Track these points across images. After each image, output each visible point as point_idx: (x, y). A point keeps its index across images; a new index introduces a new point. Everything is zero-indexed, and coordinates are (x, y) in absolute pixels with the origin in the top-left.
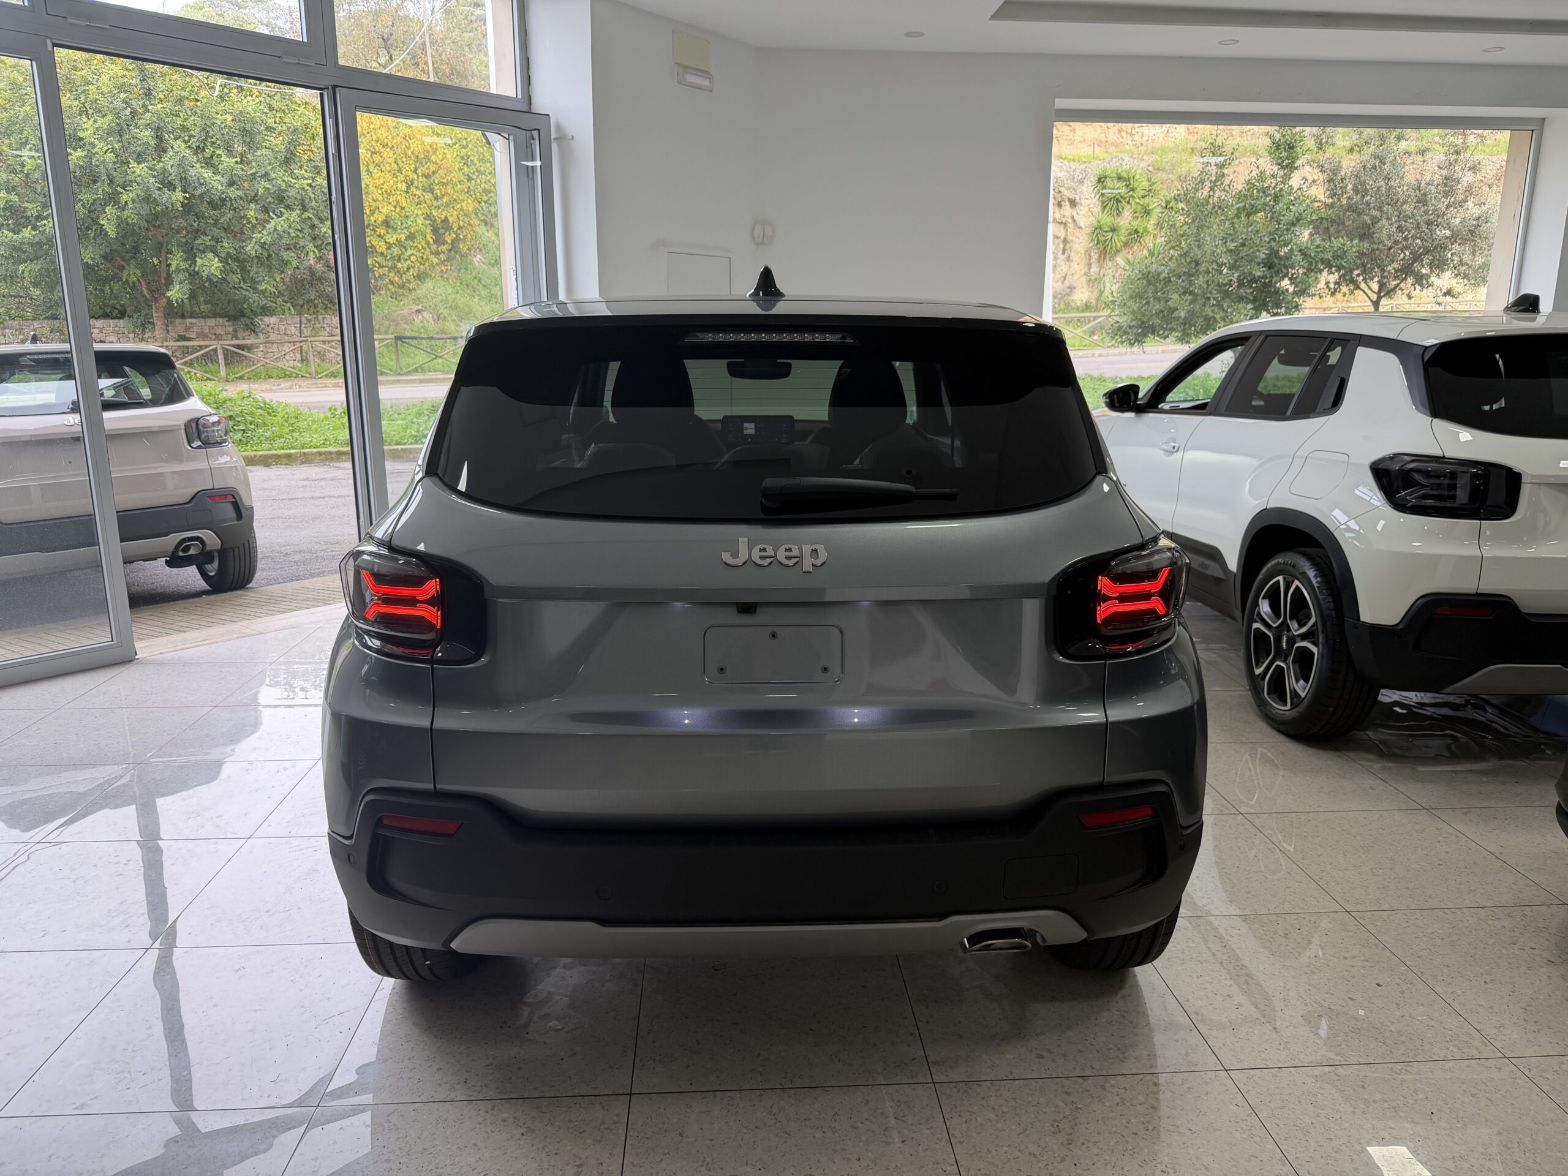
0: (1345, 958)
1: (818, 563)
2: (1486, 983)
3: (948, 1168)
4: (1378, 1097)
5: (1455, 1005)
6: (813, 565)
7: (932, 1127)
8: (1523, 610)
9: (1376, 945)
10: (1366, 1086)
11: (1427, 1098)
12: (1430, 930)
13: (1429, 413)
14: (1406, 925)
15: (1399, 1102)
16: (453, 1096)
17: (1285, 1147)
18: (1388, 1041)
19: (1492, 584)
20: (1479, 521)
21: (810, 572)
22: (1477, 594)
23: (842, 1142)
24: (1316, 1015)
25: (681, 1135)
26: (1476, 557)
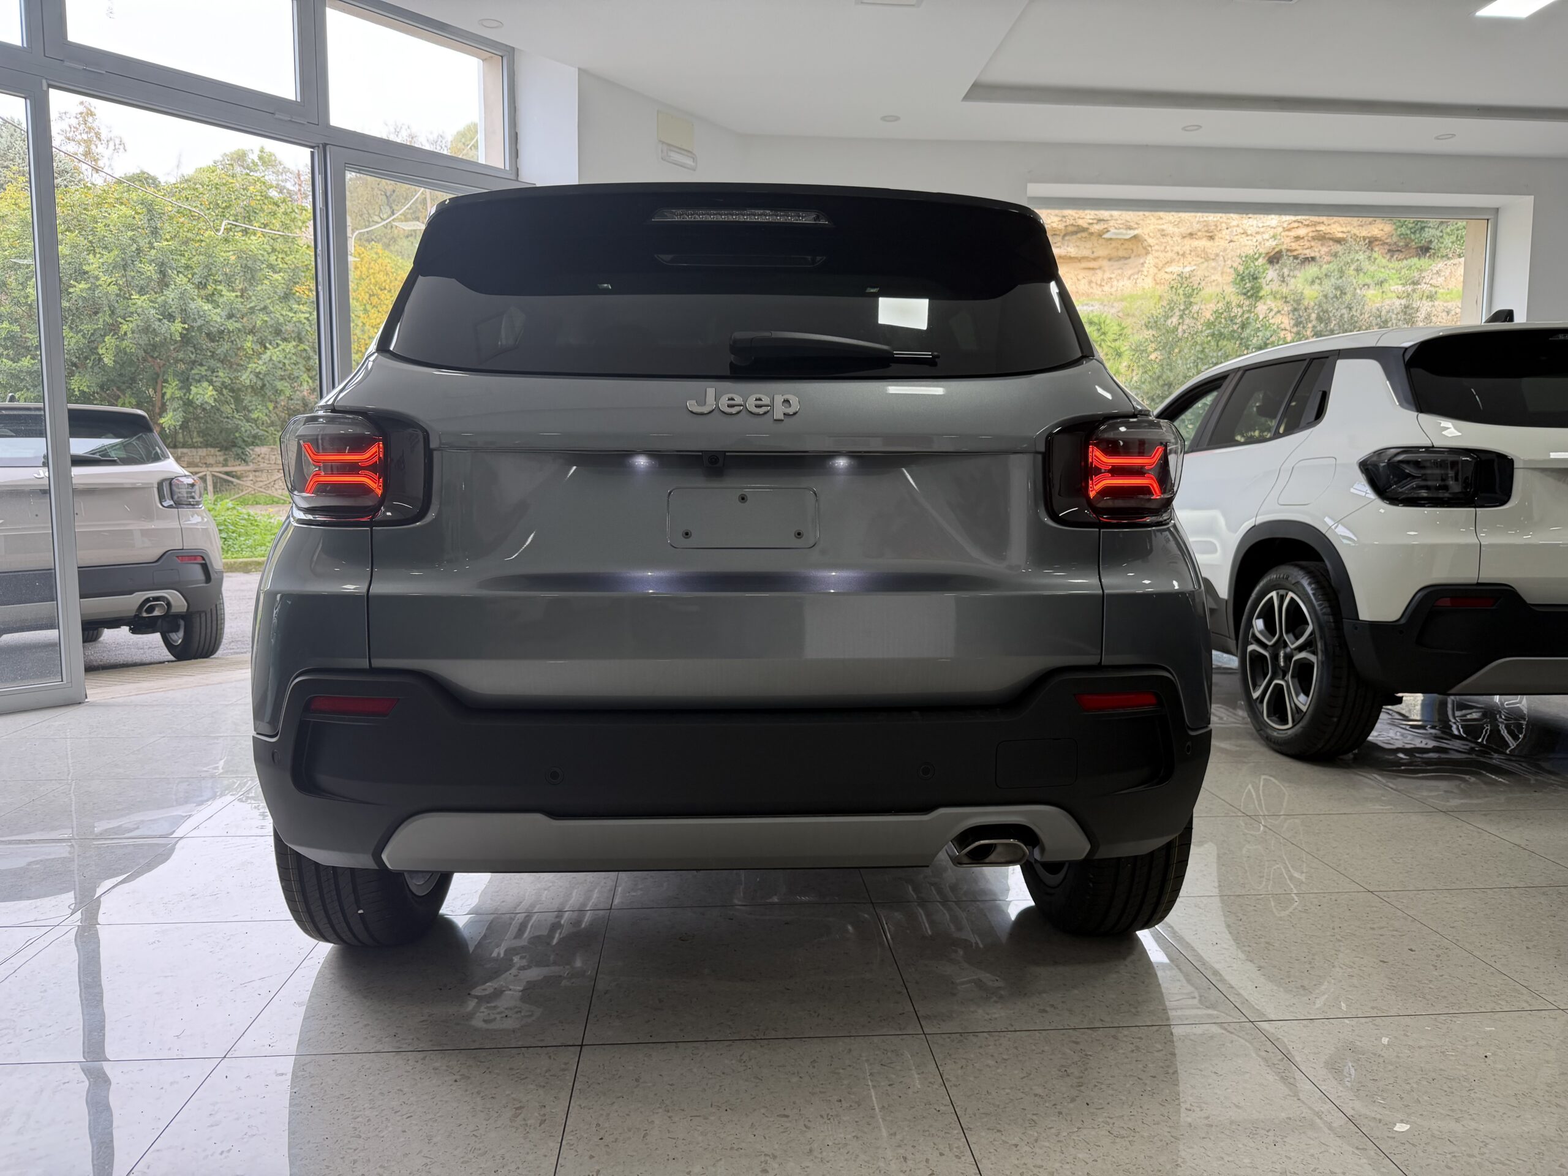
0: (1373, 929)
1: (791, 411)
2: (1528, 948)
3: (942, 1108)
4: (1423, 1043)
5: (1498, 966)
6: (784, 414)
7: (923, 1073)
8: (1528, 602)
9: (1405, 919)
10: (1409, 1034)
11: (1477, 1043)
12: (1460, 906)
13: (1414, 409)
14: (1434, 902)
15: (1446, 1048)
16: (379, 1047)
17: (1325, 1087)
18: (1428, 997)
19: (1492, 573)
20: (1473, 509)
21: (782, 420)
22: (1478, 584)
23: (821, 1086)
24: (1346, 975)
25: (637, 1080)
26: (1474, 545)
